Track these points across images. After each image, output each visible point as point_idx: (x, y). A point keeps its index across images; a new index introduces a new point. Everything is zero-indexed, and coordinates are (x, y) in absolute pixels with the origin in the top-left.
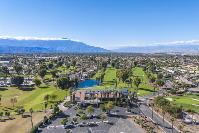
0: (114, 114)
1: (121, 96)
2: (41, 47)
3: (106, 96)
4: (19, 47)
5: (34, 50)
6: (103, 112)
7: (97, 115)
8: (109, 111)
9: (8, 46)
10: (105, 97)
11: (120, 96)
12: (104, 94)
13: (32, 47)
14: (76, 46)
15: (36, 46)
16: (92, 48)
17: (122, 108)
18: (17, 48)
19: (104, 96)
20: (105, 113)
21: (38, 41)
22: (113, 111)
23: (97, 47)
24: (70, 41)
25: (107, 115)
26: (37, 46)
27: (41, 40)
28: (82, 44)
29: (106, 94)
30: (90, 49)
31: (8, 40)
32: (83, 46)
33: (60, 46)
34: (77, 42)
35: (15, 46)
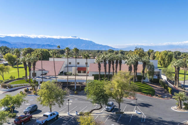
0: (134, 113)
1: (147, 70)
2: (52, 44)
3: (110, 67)
4: (32, 44)
5: (45, 47)
6: (97, 106)
7: (74, 114)
8: (119, 101)
9: (22, 43)
10: (107, 71)
11: (145, 72)
12: (105, 64)
13: (44, 44)
14: (84, 44)
15: (47, 43)
16: (100, 47)
17: (154, 97)
18: (30, 45)
19: (105, 69)
20: (105, 107)
21: (49, 39)
22: (131, 104)
23: (105, 46)
24: (79, 39)
25: (111, 117)
26: (49, 44)
27: (52, 38)
28: (91, 42)
29: (110, 62)
30: (98, 47)
31: (22, 38)
32: (91, 44)
33: (70, 44)
34: (86, 40)
35: (28, 43)
